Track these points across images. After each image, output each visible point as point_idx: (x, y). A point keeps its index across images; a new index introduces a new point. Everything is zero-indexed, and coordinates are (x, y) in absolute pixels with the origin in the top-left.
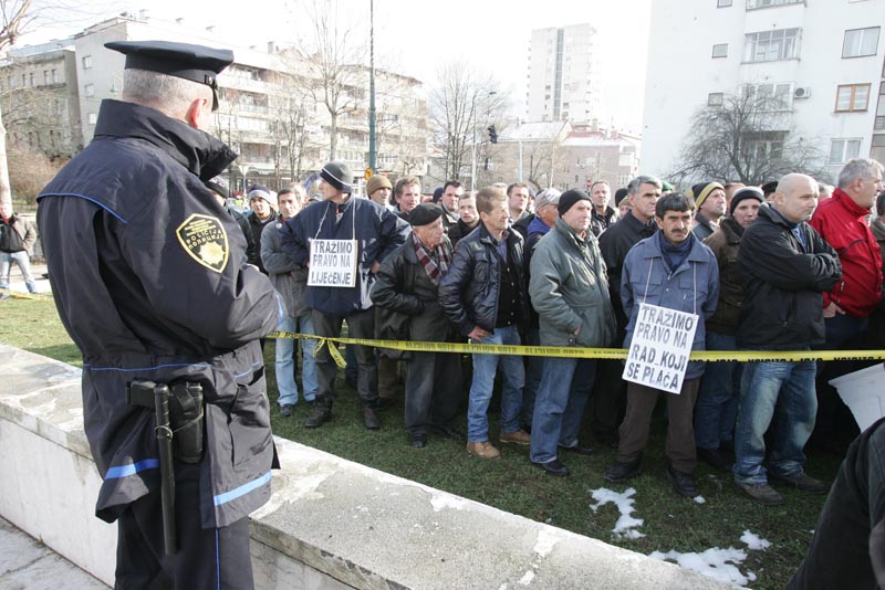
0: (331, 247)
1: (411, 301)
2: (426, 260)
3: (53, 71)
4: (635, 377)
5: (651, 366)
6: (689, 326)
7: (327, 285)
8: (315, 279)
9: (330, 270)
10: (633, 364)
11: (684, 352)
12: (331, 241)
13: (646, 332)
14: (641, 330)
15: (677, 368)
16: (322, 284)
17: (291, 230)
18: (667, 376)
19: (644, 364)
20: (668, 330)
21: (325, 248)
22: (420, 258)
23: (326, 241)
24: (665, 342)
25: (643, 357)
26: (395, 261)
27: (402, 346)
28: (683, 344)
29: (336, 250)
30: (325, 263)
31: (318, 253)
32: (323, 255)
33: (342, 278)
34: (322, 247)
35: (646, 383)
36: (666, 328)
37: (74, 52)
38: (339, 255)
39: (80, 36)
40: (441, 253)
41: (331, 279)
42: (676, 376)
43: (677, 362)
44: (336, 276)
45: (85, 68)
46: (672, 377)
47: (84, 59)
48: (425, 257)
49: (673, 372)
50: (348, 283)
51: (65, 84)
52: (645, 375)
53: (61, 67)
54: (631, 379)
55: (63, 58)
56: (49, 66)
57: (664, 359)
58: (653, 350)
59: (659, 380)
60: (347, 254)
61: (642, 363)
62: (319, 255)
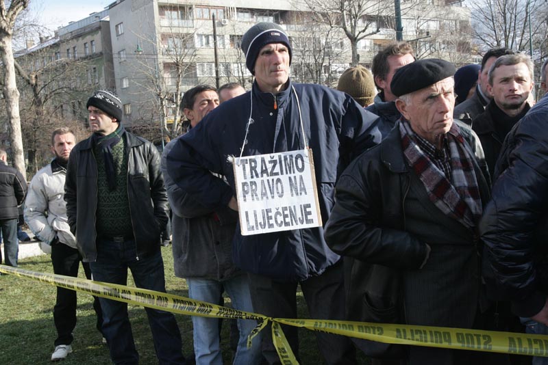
0: (269, 166)
1: (400, 241)
2: (422, 164)
3: (92, 42)
7: (276, 229)
8: (252, 223)
9: (276, 203)
12: (267, 157)
16: (267, 230)
21: (259, 170)
22: (412, 161)
23: (258, 158)
26: (365, 169)
27: (389, 336)
29: (277, 169)
30: (264, 194)
31: (249, 180)
32: (258, 180)
33: (299, 215)
34: (253, 169)
37: (108, 22)
38: (284, 178)
39: (113, 5)
40: (456, 154)
41: (280, 219)
44: (288, 213)
45: (118, 35)
47: (117, 26)
48: (421, 158)
50: (311, 221)
51: (101, 53)
53: (98, 37)
55: (99, 28)
56: (88, 38)
60: (297, 174)
62: (251, 182)
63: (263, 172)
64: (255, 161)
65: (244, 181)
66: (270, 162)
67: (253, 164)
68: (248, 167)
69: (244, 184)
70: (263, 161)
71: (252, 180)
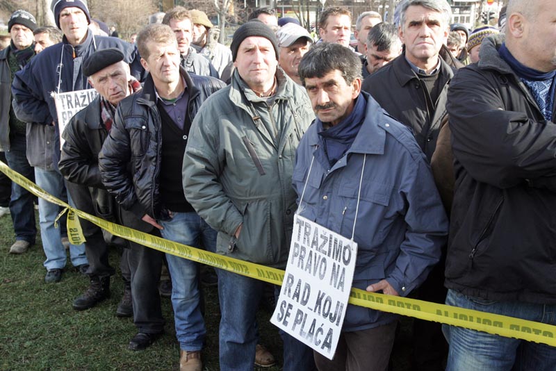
0: (81, 100)
2: (109, 123)
4: (285, 323)
5: (304, 309)
6: (346, 259)
10: (284, 303)
11: (340, 297)
12: (79, 93)
13: (302, 258)
14: (295, 255)
15: (332, 319)
17: (24, 85)
18: (320, 330)
19: (297, 305)
20: (324, 260)
21: (73, 102)
22: (105, 120)
23: (72, 93)
24: (322, 277)
25: (297, 295)
28: (341, 284)
31: (67, 110)
34: (69, 102)
35: (295, 334)
36: (323, 256)
42: (331, 330)
43: (332, 311)
46: (326, 332)
48: (109, 120)
49: (327, 324)
52: (296, 322)
54: (280, 325)
57: (319, 302)
58: (308, 287)
59: (311, 333)
61: (294, 302)
62: (68, 112)
63: (76, 104)
64: (70, 96)
65: (64, 111)
66: (81, 97)
67: (69, 98)
68: (65, 100)
69: (63, 113)
70: (76, 96)
71: (69, 110)
